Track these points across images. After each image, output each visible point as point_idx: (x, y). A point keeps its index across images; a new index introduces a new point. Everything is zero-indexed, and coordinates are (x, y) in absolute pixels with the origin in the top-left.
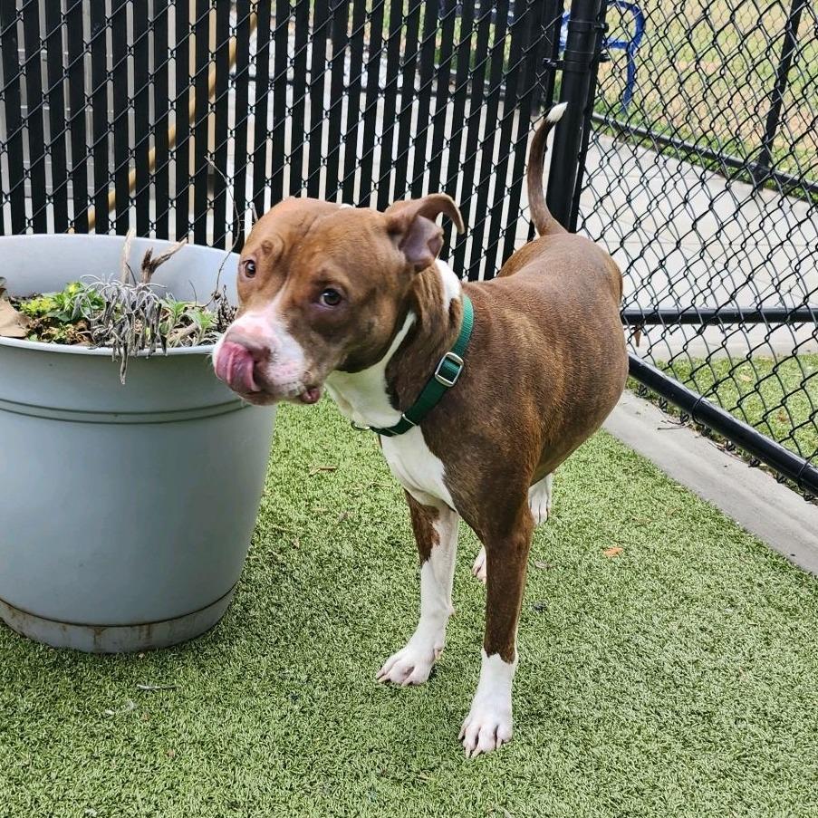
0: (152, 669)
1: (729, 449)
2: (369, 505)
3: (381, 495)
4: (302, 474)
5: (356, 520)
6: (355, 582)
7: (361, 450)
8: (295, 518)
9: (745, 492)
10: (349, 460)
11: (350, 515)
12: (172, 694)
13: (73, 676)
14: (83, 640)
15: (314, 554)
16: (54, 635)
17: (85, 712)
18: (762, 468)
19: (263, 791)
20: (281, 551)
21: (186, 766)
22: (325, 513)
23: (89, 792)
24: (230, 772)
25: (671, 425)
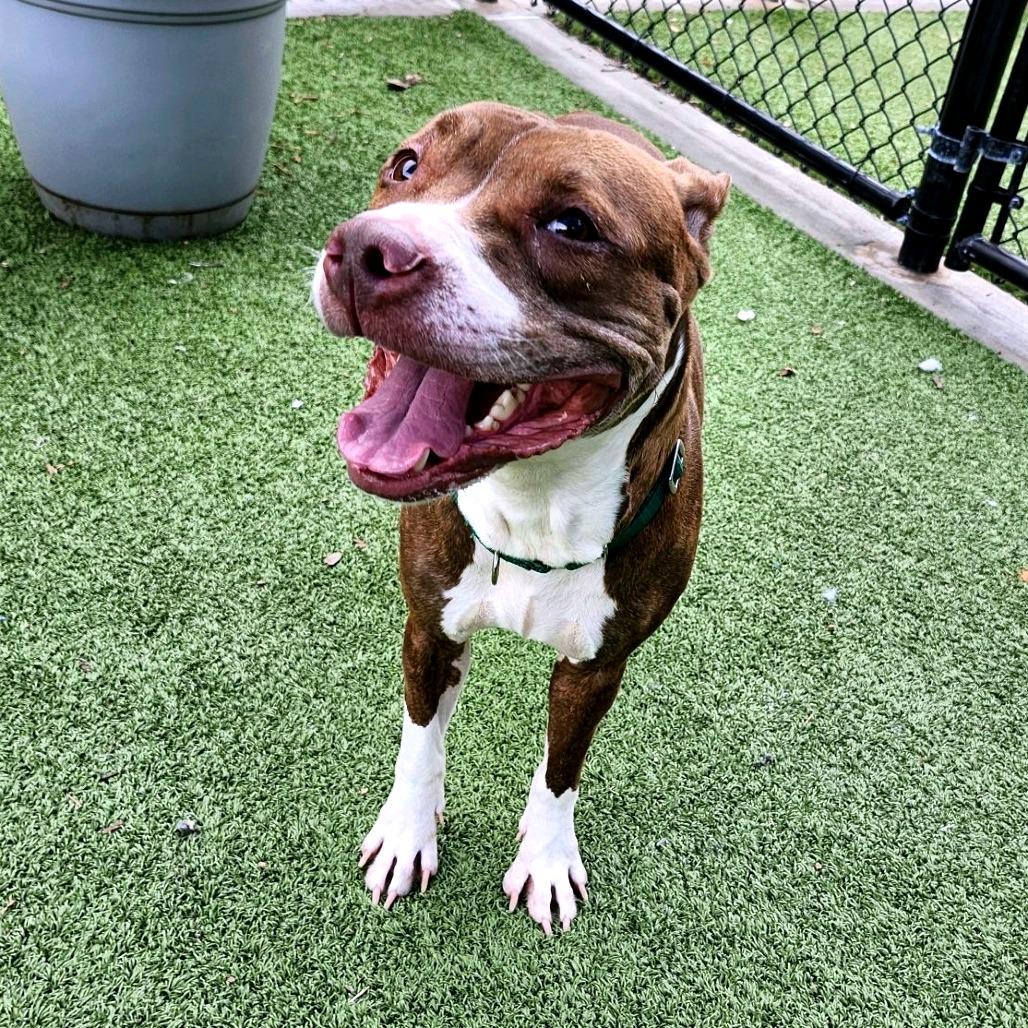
0: (198, 252)
1: (665, 87)
2: (355, 129)
3: (363, 121)
4: (288, 103)
5: (346, 141)
6: (357, 189)
7: (337, 83)
8: (290, 138)
9: (677, 123)
10: (328, 92)
11: (339, 137)
12: (220, 270)
13: (133, 256)
14: (132, 226)
15: (315, 168)
16: (108, 224)
17: (152, 283)
18: (693, 105)
19: (316, 336)
20: (285, 164)
21: (248, 319)
22: (317, 135)
23: (174, 336)
24: (285, 323)
25: (611, 68)
